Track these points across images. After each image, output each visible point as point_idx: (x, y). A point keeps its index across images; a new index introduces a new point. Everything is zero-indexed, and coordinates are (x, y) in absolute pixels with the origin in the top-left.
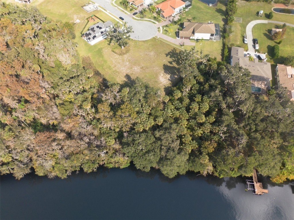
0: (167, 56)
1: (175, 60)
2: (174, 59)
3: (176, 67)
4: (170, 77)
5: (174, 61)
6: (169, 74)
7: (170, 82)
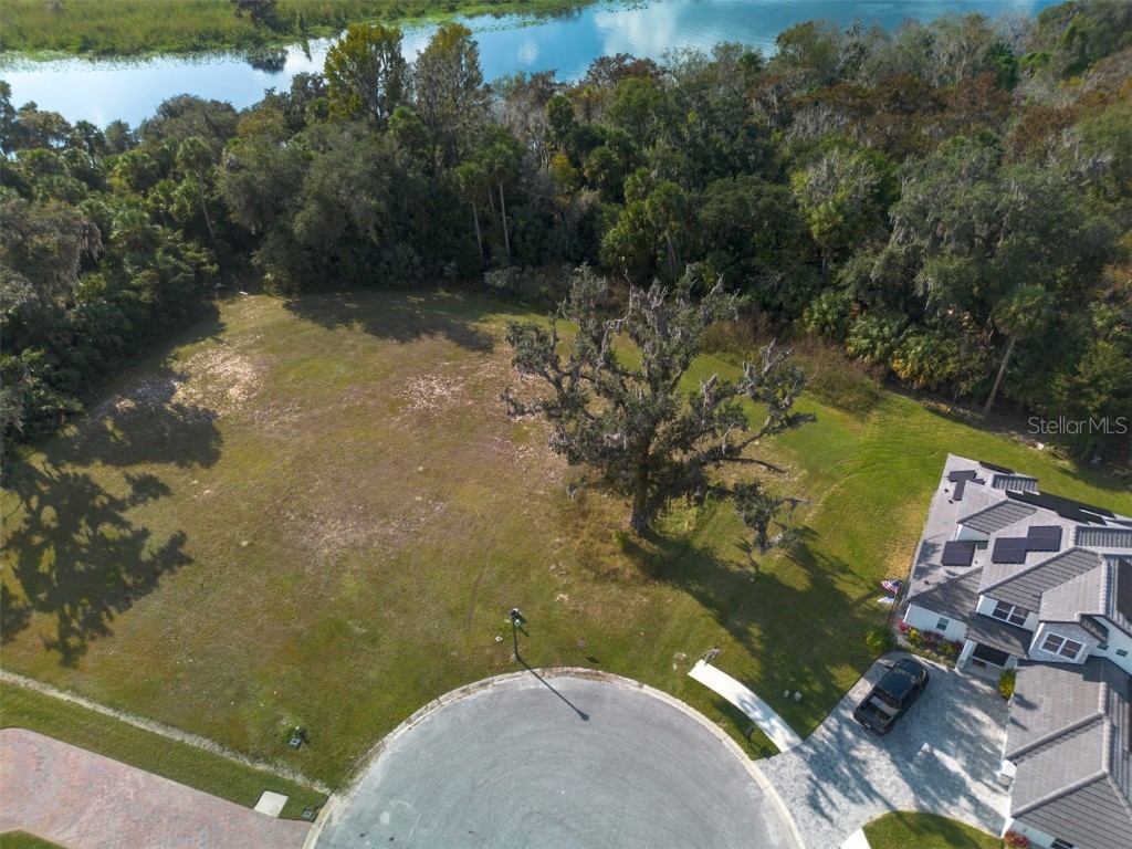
0: (178, 540)
1: (93, 524)
2: (108, 530)
3: (106, 462)
4: (173, 391)
5: (115, 507)
6: (178, 407)
7: (177, 366)
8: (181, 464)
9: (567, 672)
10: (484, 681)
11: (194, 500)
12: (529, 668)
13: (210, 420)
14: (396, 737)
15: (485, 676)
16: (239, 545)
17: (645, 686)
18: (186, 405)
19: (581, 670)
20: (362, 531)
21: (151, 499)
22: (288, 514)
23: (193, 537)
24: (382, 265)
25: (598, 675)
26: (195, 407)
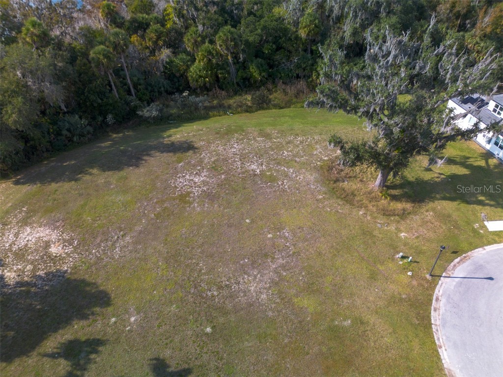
6: (21, 284)
8: (84, 317)
9: (455, 266)
10: (434, 298)
11: (130, 331)
12: (441, 276)
13: (63, 277)
14: (448, 360)
15: (432, 295)
16: (207, 334)
17: (485, 247)
18: (26, 279)
19: (457, 260)
20: (266, 272)
21: (93, 356)
22: (209, 294)
23: (167, 354)
24: (65, 132)
25: (465, 257)
26: (34, 276)
